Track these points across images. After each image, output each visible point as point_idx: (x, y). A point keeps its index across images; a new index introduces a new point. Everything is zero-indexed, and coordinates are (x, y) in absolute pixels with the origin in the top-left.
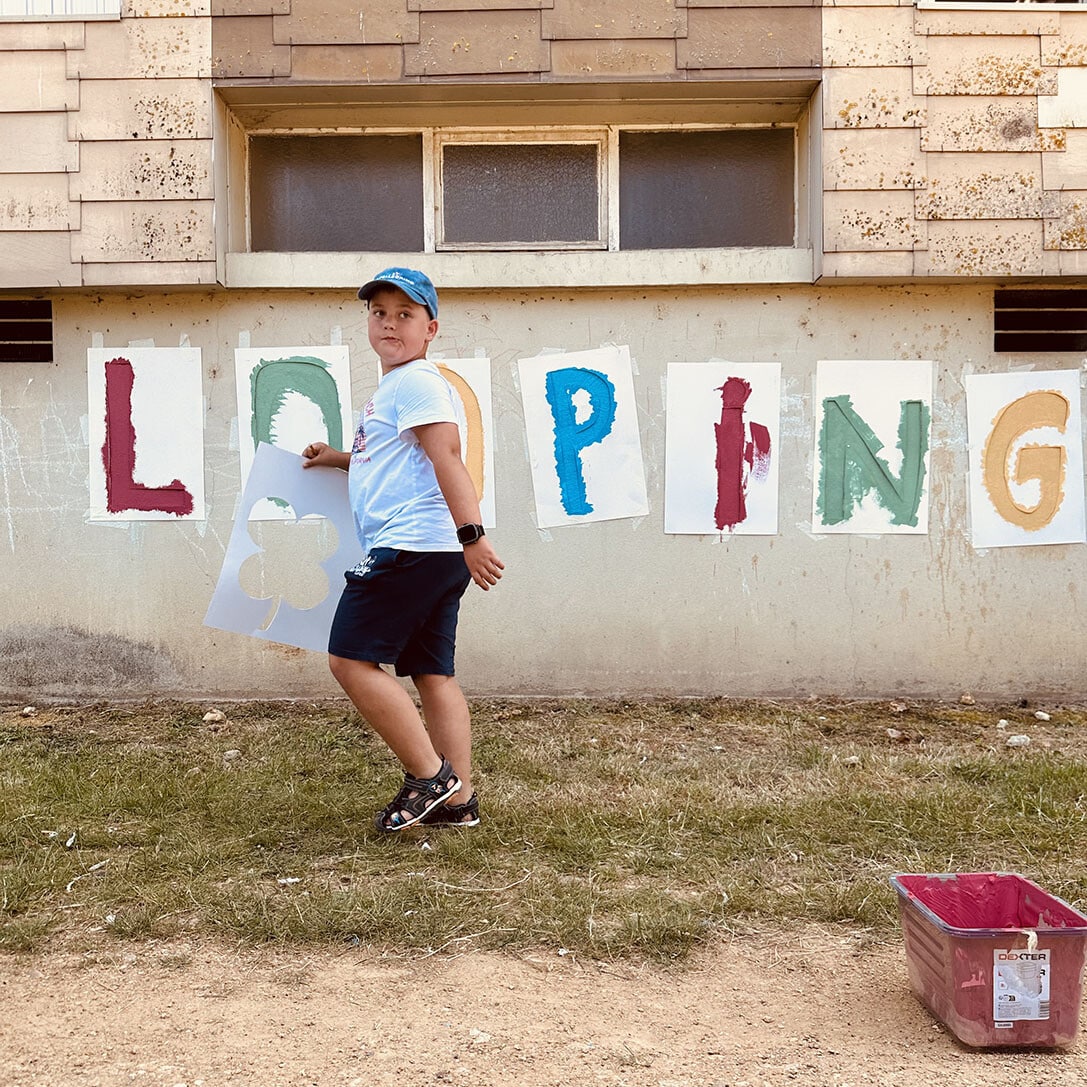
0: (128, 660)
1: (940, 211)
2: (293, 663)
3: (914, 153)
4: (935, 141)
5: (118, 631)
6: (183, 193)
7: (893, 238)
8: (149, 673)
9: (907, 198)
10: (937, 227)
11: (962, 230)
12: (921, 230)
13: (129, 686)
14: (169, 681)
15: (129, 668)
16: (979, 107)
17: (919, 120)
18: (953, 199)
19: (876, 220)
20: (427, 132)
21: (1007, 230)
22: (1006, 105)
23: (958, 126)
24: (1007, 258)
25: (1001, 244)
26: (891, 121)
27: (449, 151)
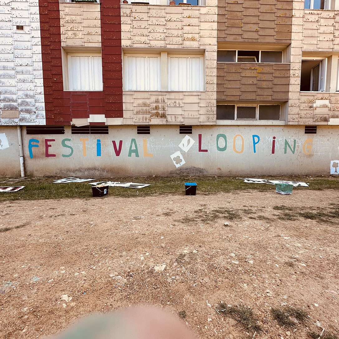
0: (200, 171)
1: (301, 117)
2: (220, 171)
3: (299, 110)
4: (301, 109)
5: (199, 167)
6: (212, 113)
7: (296, 120)
8: (203, 172)
9: (298, 115)
10: (301, 119)
11: (304, 119)
12: (299, 119)
13: (200, 174)
14: (205, 173)
15: (200, 172)
16: (307, 104)
17: (300, 106)
18: (303, 115)
19: (294, 118)
20: (235, 105)
21: (309, 119)
22: (310, 104)
23: (304, 107)
24: (309, 123)
25: (308, 121)
26: (296, 106)
27: (238, 107)
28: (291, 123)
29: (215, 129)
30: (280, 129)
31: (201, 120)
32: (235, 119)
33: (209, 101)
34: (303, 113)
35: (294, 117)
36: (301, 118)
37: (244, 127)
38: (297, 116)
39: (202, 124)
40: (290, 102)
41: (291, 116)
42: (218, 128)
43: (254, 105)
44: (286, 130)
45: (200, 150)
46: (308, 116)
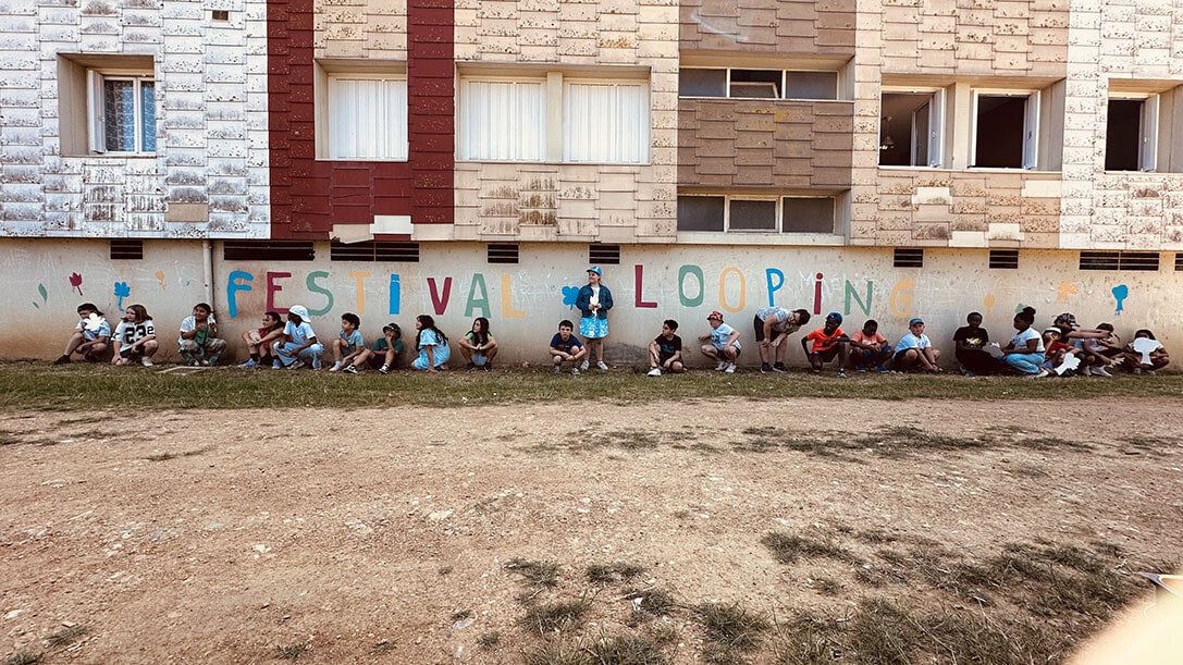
0: (639, 353)
1: (883, 227)
3: (876, 210)
4: (883, 207)
5: (637, 345)
6: (668, 217)
7: (870, 235)
9: (874, 223)
10: (882, 232)
11: (889, 233)
13: (639, 361)
15: (640, 356)
16: (895, 198)
17: (878, 201)
18: (887, 224)
19: (865, 230)
20: (726, 196)
22: (903, 197)
23: (889, 203)
24: (902, 241)
25: (900, 237)
26: (870, 201)
27: (731, 202)
28: (857, 242)
29: (675, 252)
30: (835, 254)
31: (640, 231)
32: (725, 230)
33: (658, 186)
34: (886, 218)
35: (865, 226)
36: (882, 229)
37: (745, 250)
38: (872, 225)
39: (641, 240)
40: (855, 192)
41: (859, 225)
42: (681, 249)
43: (771, 198)
44: (848, 257)
45: (639, 304)
46: (899, 224)
